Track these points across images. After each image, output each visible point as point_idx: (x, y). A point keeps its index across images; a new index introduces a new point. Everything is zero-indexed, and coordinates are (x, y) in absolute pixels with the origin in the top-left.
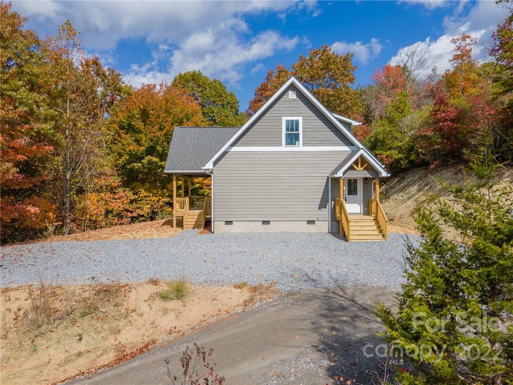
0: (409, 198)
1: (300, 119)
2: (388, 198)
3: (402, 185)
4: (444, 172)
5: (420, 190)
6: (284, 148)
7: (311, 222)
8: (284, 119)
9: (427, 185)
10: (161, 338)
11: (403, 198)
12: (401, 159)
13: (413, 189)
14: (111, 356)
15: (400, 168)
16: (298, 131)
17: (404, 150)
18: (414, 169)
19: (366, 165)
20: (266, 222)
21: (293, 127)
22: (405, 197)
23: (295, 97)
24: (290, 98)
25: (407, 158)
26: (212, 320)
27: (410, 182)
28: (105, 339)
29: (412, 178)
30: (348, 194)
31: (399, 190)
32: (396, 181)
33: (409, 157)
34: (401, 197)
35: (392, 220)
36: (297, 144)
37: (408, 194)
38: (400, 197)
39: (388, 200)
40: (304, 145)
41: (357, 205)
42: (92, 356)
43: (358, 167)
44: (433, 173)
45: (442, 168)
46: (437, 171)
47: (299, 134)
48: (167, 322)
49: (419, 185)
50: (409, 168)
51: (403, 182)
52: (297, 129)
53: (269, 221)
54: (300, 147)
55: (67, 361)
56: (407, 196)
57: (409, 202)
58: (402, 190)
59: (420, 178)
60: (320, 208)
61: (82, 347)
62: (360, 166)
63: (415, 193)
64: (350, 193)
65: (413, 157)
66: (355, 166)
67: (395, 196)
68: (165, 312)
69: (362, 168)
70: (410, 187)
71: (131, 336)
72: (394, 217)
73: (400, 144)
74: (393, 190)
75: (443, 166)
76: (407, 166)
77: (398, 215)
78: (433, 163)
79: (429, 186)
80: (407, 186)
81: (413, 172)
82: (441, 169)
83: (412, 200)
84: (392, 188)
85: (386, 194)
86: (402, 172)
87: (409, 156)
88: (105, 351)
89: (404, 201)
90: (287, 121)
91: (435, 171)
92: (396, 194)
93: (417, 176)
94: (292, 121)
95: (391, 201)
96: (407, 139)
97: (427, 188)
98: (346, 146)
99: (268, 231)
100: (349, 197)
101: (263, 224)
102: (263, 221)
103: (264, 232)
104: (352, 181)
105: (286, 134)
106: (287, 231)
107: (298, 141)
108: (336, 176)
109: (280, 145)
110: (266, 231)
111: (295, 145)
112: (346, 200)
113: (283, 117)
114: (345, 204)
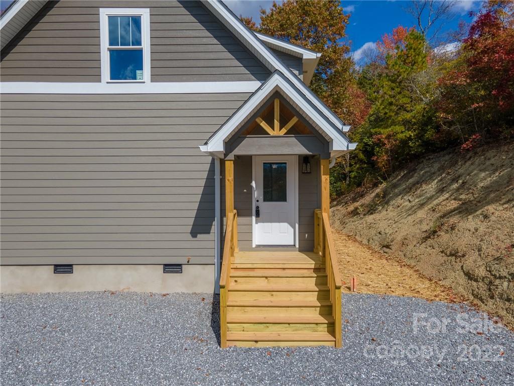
0: (422, 205)
2: (387, 203)
3: (411, 181)
4: (490, 154)
5: (441, 191)
7: (172, 268)
8: (104, 14)
9: (455, 180)
11: (410, 205)
12: (410, 138)
13: (430, 188)
15: (408, 154)
16: (141, 45)
17: (415, 124)
18: (431, 155)
19: (294, 120)
20: (63, 268)
21: (126, 33)
22: (413, 204)
25: (419, 137)
27: (423, 175)
29: (427, 169)
30: (265, 200)
31: (404, 189)
32: (402, 174)
33: (423, 136)
34: (407, 203)
35: (388, 247)
36: (138, 77)
37: (420, 196)
38: (404, 202)
39: (386, 206)
40: (155, 78)
41: (286, 225)
43: (273, 128)
44: (468, 157)
45: (485, 147)
46: (476, 153)
47: (141, 51)
49: (441, 180)
50: (423, 154)
51: (412, 176)
52: (137, 40)
53: (71, 266)
54: (144, 84)
56: (417, 200)
57: (421, 214)
58: (409, 190)
59: (442, 169)
60: (194, 234)
62: (277, 123)
63: (433, 196)
64: (268, 197)
65: (430, 134)
66: (263, 124)
67: (399, 201)
69: (284, 131)
70: (424, 186)
72: (392, 242)
73: (408, 116)
74: (396, 191)
75: (488, 143)
76: (420, 150)
77: (399, 237)
78: (467, 140)
79: (460, 181)
80: (418, 183)
81: (429, 159)
82: (483, 151)
83: (426, 209)
84: (395, 186)
85: (384, 197)
86: (411, 162)
87: (423, 133)
89: (412, 211)
90: (112, 19)
91: (470, 154)
92: (400, 197)
93: (436, 166)
94: (125, 19)
95: (391, 208)
96: (419, 107)
97: (455, 186)
98: (259, 80)
99: (67, 289)
100: (265, 207)
101: (56, 271)
102: (56, 266)
103: (57, 292)
104: (274, 166)
105: (111, 51)
106: (113, 290)
107: (142, 69)
108: (203, 149)
109: (97, 78)
110: (62, 291)
111: (135, 78)
112: (258, 215)
113: (101, 9)
114: (256, 223)
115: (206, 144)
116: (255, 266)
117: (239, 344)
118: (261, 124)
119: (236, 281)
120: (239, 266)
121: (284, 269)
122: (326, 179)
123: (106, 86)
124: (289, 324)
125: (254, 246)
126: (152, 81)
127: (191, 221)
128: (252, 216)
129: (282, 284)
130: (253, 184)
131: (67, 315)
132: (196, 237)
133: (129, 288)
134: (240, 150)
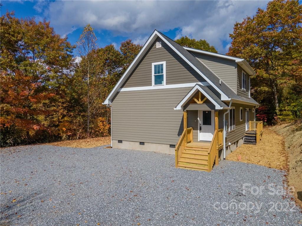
1: (164, 63)
7: (172, 146)
19: (206, 99)
20: (142, 143)
21: (159, 70)
23: (161, 46)
24: (157, 47)
30: (203, 124)
35: (289, 148)
41: (211, 133)
43: (198, 101)
47: (163, 75)
52: (162, 72)
54: (164, 86)
62: (200, 100)
64: (205, 123)
69: (202, 102)
72: (291, 145)
77: (295, 143)
90: (155, 66)
94: (159, 66)
98: (200, 82)
99: (143, 150)
100: (203, 127)
101: (140, 144)
102: (140, 142)
103: (141, 150)
104: (207, 112)
105: (155, 76)
106: (155, 152)
107: (163, 81)
108: (175, 109)
109: (151, 85)
110: (142, 150)
111: (161, 84)
112: (200, 129)
113: (152, 63)
114: (200, 132)
115: (176, 107)
116: (193, 147)
117: (180, 167)
118: (195, 100)
119: (186, 151)
120: (188, 146)
121: (202, 148)
122: (217, 119)
123: (153, 87)
124: (196, 164)
125: (199, 141)
126: (166, 84)
127: (178, 131)
128: (198, 130)
129: (200, 153)
130: (198, 119)
131: (141, 156)
132: (179, 136)
133: (160, 151)
134: (188, 109)
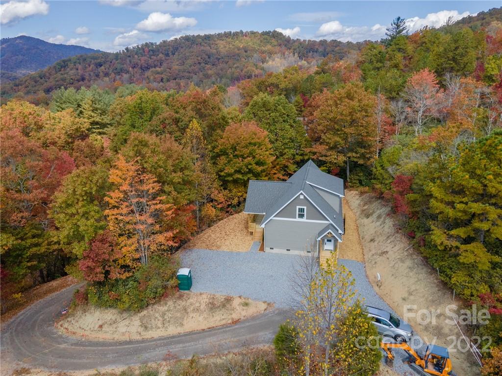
1: (305, 208)
6: (298, 219)
8: (298, 207)
10: (242, 318)
14: (230, 321)
21: (302, 210)
23: (303, 198)
24: (300, 198)
26: (255, 315)
28: (229, 316)
36: (303, 218)
40: (307, 219)
42: (226, 320)
43: (329, 235)
47: (304, 214)
48: (244, 313)
52: (304, 212)
53: (289, 250)
54: (304, 220)
55: (221, 320)
61: (223, 317)
68: (243, 310)
69: (331, 236)
71: (235, 316)
88: (229, 319)
94: (301, 209)
103: (287, 254)
114: (325, 245)
